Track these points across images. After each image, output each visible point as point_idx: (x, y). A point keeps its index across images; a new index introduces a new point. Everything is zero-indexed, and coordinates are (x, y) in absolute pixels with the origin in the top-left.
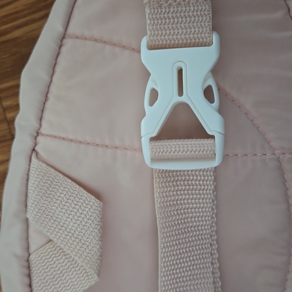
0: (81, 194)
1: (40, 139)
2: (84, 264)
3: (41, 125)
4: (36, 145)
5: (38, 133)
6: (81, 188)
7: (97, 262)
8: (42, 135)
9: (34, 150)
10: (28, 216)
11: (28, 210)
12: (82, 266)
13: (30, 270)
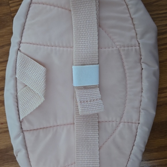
0: (38, 65)
1: (21, 45)
2: (38, 93)
3: (21, 39)
4: (20, 47)
5: (20, 43)
6: (38, 63)
7: (44, 91)
8: (22, 43)
9: (19, 50)
10: (16, 76)
11: (17, 74)
12: (38, 94)
13: (17, 100)
